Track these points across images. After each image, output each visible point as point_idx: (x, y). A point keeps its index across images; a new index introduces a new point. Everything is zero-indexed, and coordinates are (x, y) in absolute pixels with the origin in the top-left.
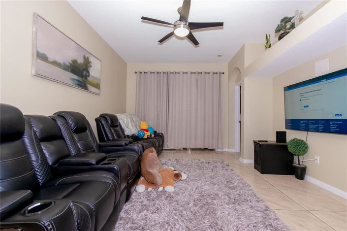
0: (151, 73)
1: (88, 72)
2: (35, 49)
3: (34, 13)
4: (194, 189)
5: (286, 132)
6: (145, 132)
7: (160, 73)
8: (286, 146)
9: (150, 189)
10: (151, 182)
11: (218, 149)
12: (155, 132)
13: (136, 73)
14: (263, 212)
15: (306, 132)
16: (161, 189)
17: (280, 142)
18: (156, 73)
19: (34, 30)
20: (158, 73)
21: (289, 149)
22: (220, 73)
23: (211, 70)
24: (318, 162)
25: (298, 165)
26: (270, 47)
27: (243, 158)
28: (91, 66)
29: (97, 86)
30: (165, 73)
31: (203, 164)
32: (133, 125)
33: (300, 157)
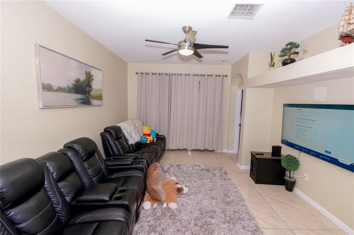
0: (153, 74)
1: (91, 87)
2: (40, 82)
3: (36, 44)
4: (195, 205)
5: (281, 147)
6: (148, 137)
7: (162, 74)
8: (280, 161)
9: (155, 205)
10: (156, 199)
11: (217, 150)
12: (157, 135)
13: (137, 73)
14: (253, 232)
15: (299, 151)
16: (165, 205)
17: (275, 156)
18: (158, 74)
19: (37, 62)
20: (159, 74)
21: (282, 164)
22: (223, 76)
23: (214, 73)
24: (307, 179)
25: (288, 179)
26: (273, 66)
27: (241, 164)
28: (93, 79)
29: (100, 98)
30: (167, 74)
31: (203, 171)
32: (136, 132)
33: (291, 172)
